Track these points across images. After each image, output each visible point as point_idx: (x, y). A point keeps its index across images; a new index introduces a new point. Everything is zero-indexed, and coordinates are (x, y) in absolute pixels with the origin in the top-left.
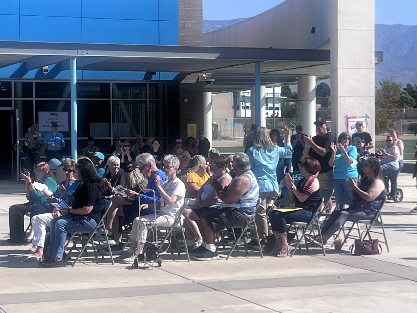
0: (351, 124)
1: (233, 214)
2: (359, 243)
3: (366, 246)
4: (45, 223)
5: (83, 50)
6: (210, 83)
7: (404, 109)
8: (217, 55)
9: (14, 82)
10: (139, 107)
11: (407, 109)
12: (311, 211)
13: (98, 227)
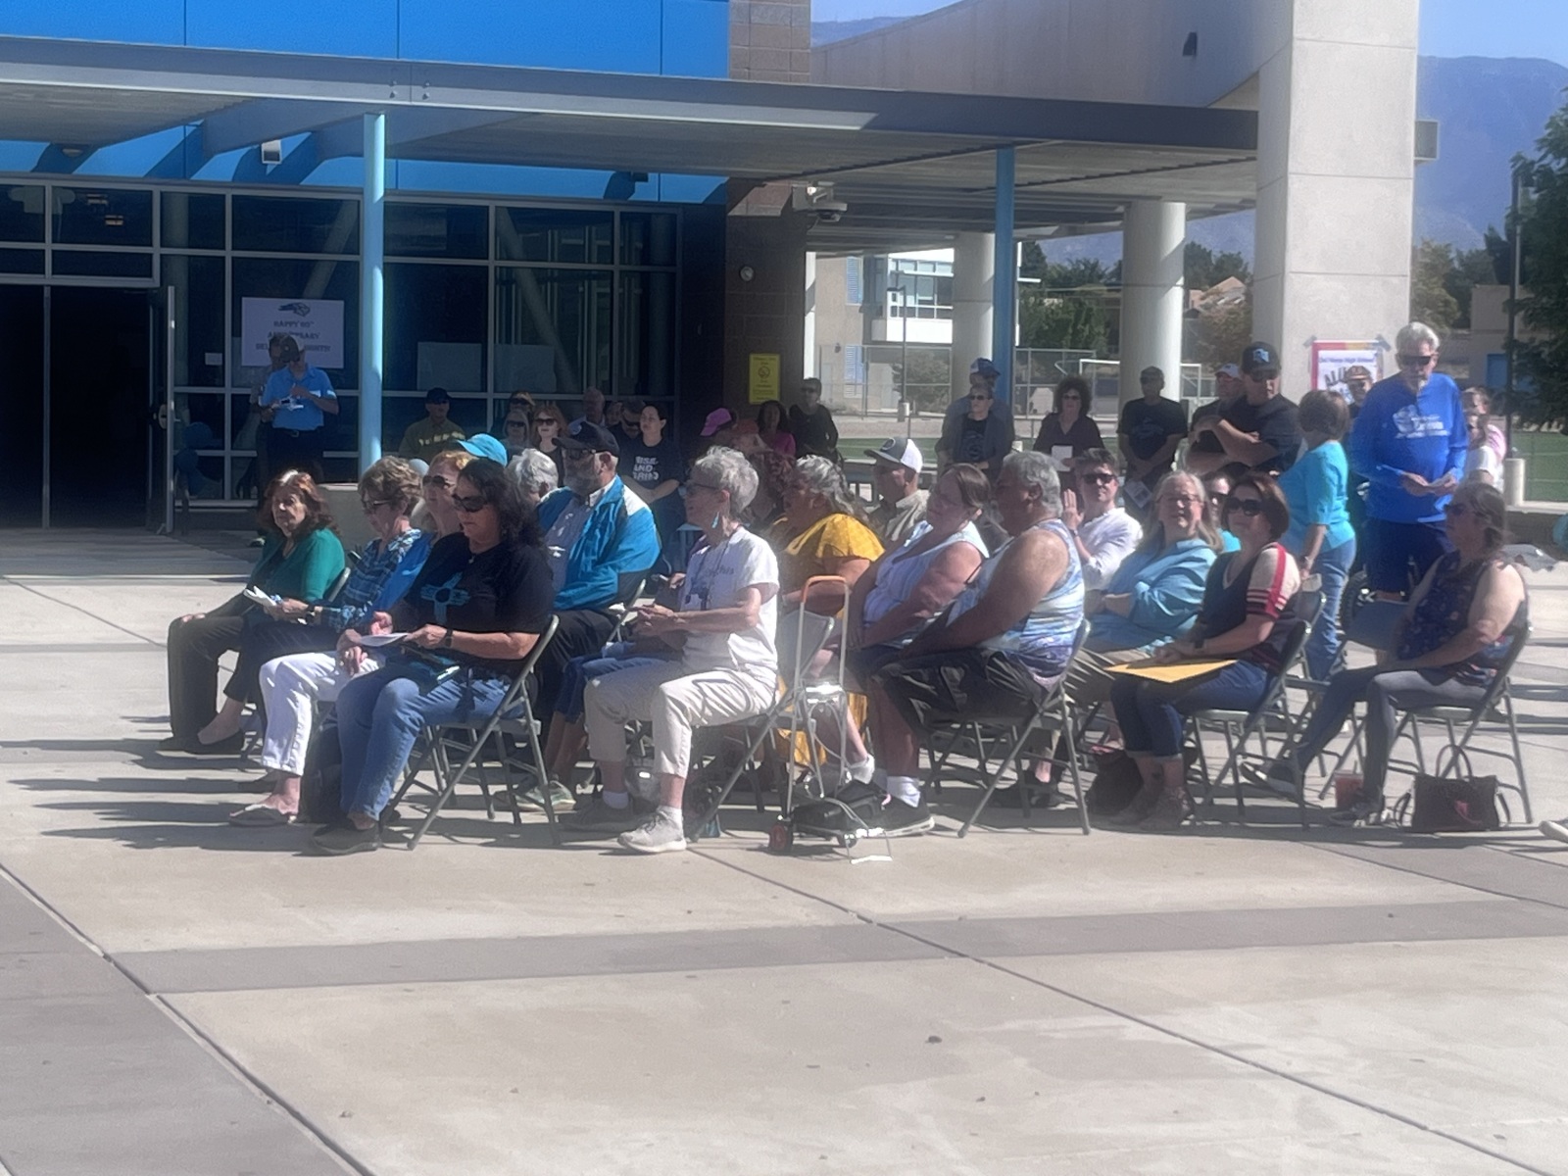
0: (1325, 368)
1: (988, 674)
4: (307, 690)
5: (411, 84)
6: (829, 218)
8: (868, 117)
9: (162, 193)
10: (583, 293)
12: (1264, 668)
13: (507, 707)
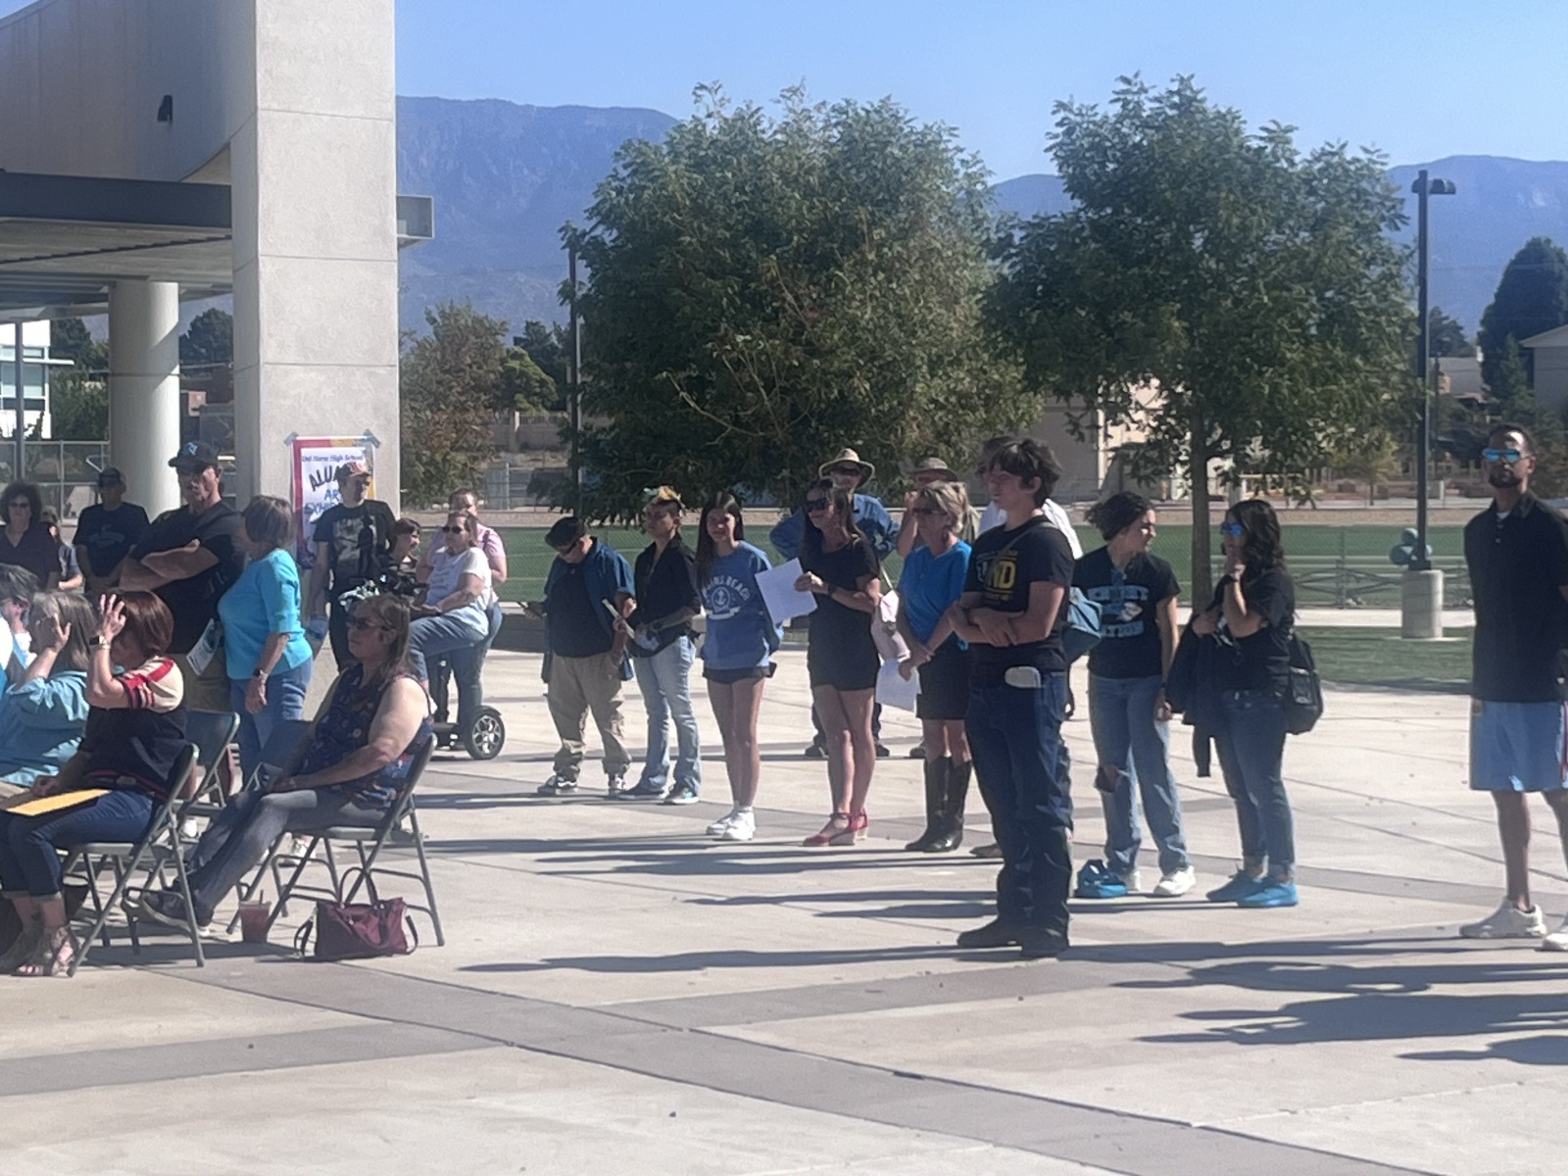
0: (309, 467)
2: (332, 914)
3: (359, 926)
7: (517, 414)
11: (528, 414)
